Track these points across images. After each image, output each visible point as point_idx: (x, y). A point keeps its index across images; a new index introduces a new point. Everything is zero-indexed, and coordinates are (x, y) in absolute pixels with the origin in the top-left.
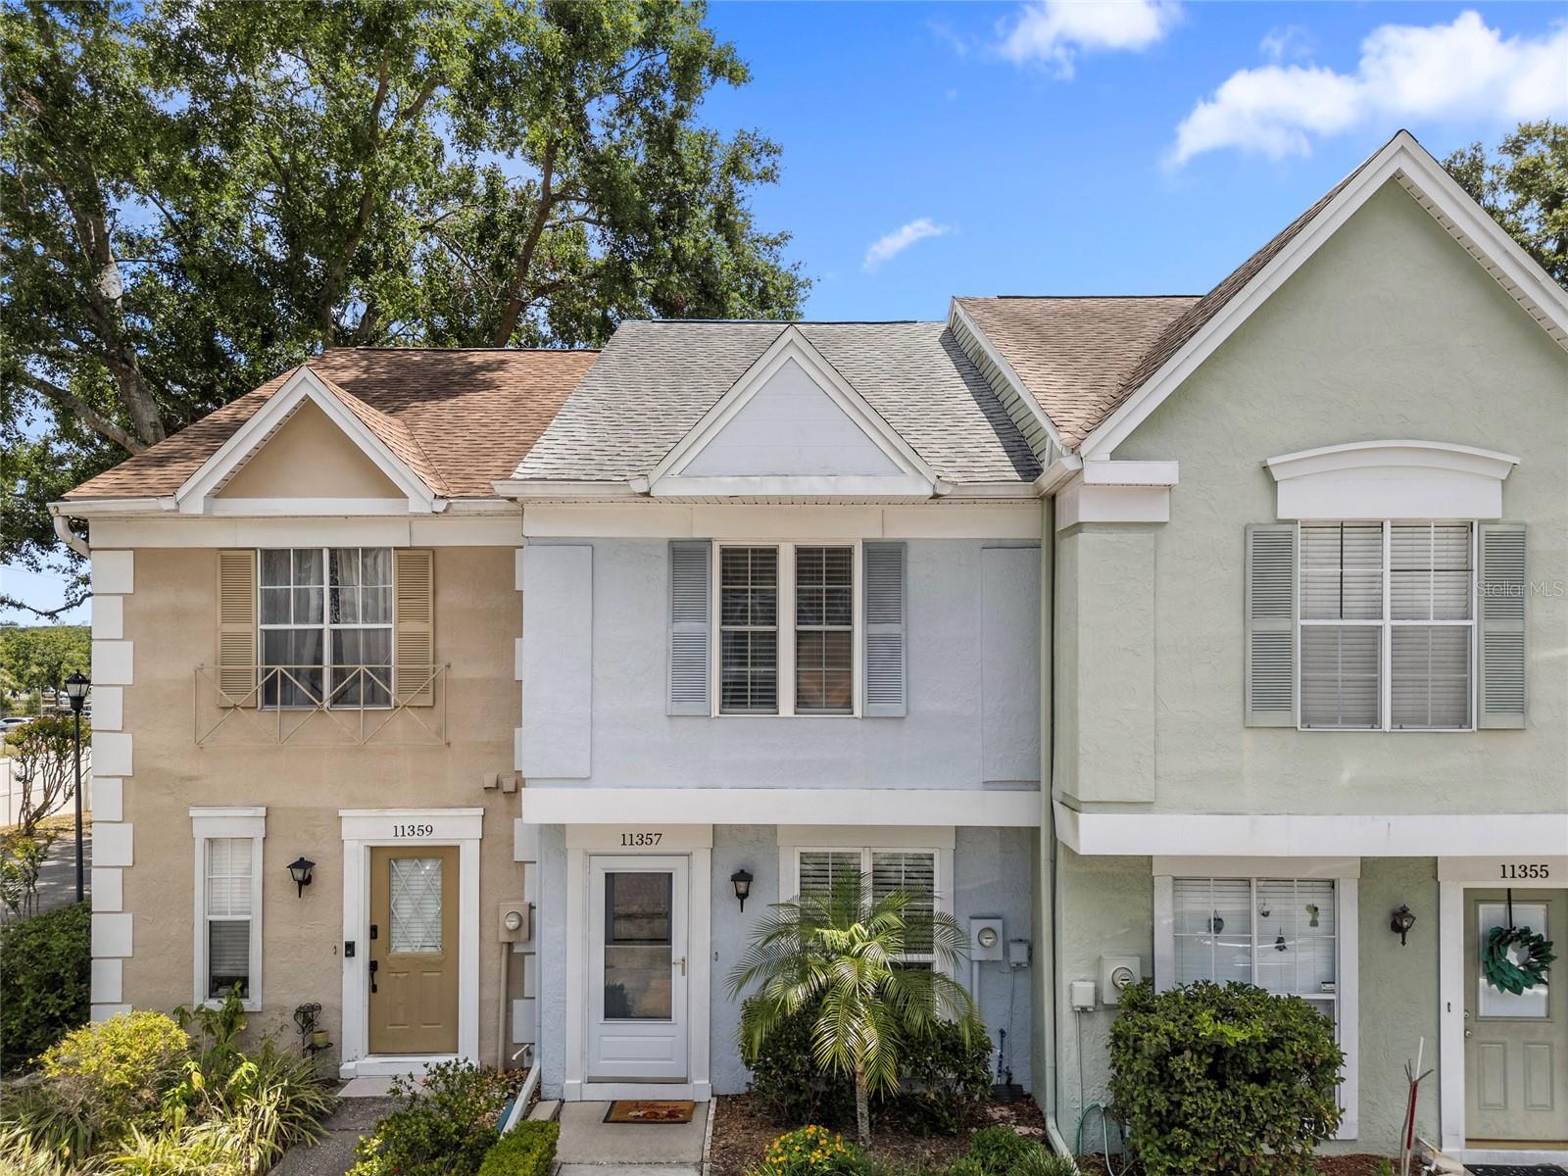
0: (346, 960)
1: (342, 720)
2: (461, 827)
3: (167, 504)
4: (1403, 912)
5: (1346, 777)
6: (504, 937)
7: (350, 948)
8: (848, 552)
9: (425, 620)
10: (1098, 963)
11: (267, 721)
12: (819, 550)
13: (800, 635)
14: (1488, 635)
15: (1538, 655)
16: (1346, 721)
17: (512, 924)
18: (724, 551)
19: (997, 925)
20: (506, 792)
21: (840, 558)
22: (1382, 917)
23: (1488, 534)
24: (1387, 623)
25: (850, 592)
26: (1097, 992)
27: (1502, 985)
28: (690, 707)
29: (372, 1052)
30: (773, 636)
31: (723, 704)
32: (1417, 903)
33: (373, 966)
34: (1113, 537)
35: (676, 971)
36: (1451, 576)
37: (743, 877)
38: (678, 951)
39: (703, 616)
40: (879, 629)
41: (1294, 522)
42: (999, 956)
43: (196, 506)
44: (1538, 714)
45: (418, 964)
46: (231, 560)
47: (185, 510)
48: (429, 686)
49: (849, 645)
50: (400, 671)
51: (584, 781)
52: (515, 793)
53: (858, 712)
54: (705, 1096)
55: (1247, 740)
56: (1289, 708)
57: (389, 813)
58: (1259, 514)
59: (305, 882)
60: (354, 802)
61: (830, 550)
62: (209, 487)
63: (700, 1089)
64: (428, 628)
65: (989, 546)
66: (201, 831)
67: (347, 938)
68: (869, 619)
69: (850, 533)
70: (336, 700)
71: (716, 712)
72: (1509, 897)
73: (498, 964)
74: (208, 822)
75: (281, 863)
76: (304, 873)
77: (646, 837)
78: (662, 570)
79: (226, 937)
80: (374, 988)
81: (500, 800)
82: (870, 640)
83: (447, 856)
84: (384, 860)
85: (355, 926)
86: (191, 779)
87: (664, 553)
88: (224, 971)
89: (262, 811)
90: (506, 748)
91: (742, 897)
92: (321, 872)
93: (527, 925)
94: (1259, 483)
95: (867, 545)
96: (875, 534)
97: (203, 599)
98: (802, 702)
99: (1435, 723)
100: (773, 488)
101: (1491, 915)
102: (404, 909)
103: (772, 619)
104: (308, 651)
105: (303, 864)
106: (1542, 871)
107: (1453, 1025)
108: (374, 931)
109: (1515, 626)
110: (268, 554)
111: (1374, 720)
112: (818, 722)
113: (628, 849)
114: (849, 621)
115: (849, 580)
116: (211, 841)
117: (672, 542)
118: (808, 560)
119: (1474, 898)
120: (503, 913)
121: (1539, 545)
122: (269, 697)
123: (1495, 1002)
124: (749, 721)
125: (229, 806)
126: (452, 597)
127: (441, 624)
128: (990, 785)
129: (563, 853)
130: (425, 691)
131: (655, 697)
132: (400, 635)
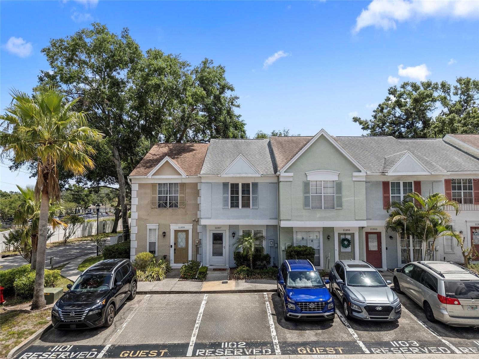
0: (171, 248)
1: (170, 210)
2: (189, 227)
3: (146, 177)
4: (329, 236)
5: (318, 216)
6: (196, 244)
7: (171, 246)
8: (249, 184)
9: (184, 194)
10: (285, 244)
11: (158, 210)
12: (245, 184)
13: (242, 196)
14: (337, 196)
15: (344, 199)
16: (318, 208)
17: (197, 242)
18: (231, 184)
19: (273, 241)
20: (196, 222)
21: (248, 185)
22: (326, 237)
23: (336, 183)
24: (323, 195)
25: (250, 190)
26: (285, 248)
27: (344, 247)
28: (226, 207)
29: (174, 263)
30: (238, 196)
31: (231, 207)
32: (331, 235)
33: (175, 249)
34: (285, 183)
35: (223, 248)
36: (332, 188)
37: (234, 233)
38: (224, 245)
39: (228, 194)
40: (254, 195)
41: (309, 181)
42: (273, 246)
43: (150, 177)
44: (344, 207)
45: (182, 249)
46: (153, 185)
47: (148, 178)
48: (184, 204)
49: (250, 198)
50: (180, 202)
51: (210, 218)
52: (198, 221)
53: (251, 208)
54: (228, 268)
55: (304, 211)
56: (309, 206)
57: (178, 225)
58: (305, 180)
59: (164, 236)
60: (172, 223)
61: (247, 184)
62: (152, 174)
63: (227, 266)
64: (184, 195)
65: (270, 183)
66: (148, 228)
67: (171, 245)
68: (253, 194)
69: (250, 182)
70: (169, 207)
71: (230, 208)
72: (345, 234)
73: (195, 249)
74: (150, 226)
75: (161, 233)
76: (164, 234)
77: (219, 227)
78: (222, 187)
79: (152, 244)
80: (175, 253)
81: (195, 223)
82: (253, 197)
83: (187, 232)
84: (176, 232)
85: (172, 243)
86: (147, 219)
87: (222, 184)
88: (152, 250)
89: (158, 224)
90: (196, 214)
91: (234, 237)
92: (167, 234)
93: (200, 242)
94: (305, 176)
95: (252, 183)
96: (253, 181)
97: (149, 191)
98: (243, 206)
99: (330, 208)
100: (238, 176)
101: (343, 237)
102: (179, 240)
103: (238, 194)
104: (165, 199)
105: (164, 233)
106: (349, 230)
107: (337, 253)
108: (175, 244)
109: (341, 195)
110: (159, 184)
111: (321, 208)
112: (245, 210)
113: (216, 229)
114: (250, 194)
115: (250, 188)
116: (150, 229)
117: (223, 183)
118: (243, 185)
119: (340, 234)
120: (196, 240)
121: (344, 184)
122: (159, 206)
123: (343, 250)
124: (235, 209)
125: (153, 224)
126: (188, 191)
127: (186, 195)
128: (270, 219)
129: (206, 230)
130: (184, 205)
131: (220, 206)
132: (180, 197)
